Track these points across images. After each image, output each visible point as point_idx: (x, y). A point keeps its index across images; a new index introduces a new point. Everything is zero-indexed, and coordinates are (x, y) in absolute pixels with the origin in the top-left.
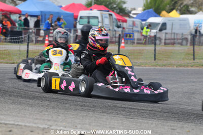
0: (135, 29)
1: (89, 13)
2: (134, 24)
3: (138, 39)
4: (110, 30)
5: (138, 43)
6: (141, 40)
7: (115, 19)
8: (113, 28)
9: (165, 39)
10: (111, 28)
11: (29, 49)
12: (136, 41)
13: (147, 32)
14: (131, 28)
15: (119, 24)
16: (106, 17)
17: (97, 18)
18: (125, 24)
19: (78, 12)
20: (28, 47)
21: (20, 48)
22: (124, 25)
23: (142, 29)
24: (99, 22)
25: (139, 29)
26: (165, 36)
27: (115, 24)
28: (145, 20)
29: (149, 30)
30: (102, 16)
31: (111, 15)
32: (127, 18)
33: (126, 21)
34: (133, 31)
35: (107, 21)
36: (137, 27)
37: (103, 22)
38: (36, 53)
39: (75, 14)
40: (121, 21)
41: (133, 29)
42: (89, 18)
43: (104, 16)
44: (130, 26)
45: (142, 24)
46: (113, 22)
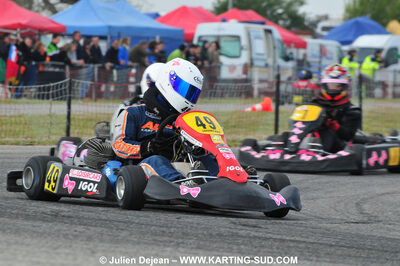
0: (325, 62)
1: (219, 29)
2: (323, 52)
4: (267, 65)
7: (279, 40)
8: (275, 62)
9: (395, 86)
10: (270, 62)
14: (317, 60)
16: (257, 38)
17: (237, 38)
19: (195, 27)
20: (69, 108)
21: (50, 109)
24: (242, 48)
26: (395, 77)
27: (278, 53)
28: (348, 43)
30: (249, 35)
31: (268, 32)
32: (308, 40)
33: (303, 45)
34: (320, 68)
35: (260, 46)
36: (331, 59)
37: (250, 47)
39: (188, 31)
40: (293, 45)
41: (320, 62)
42: (219, 38)
43: (253, 35)
44: (313, 56)
45: (341, 51)
46: (275, 48)
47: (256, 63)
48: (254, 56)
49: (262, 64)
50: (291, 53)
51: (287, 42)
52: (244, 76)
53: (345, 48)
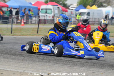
0: (72, 16)
1: (47, 7)
2: (72, 13)
3: (74, 22)
6: (75, 22)
7: (61, 10)
11: (13, 27)
12: (73, 23)
13: (79, 17)
14: (70, 15)
16: (56, 9)
17: (51, 9)
18: (66, 13)
20: (12, 26)
21: (7, 26)
23: (76, 16)
24: (52, 12)
25: (75, 16)
28: (78, 11)
29: (80, 16)
30: (54, 9)
31: (59, 8)
32: (68, 10)
33: (67, 11)
34: (71, 17)
35: (56, 11)
37: (54, 12)
38: (16, 29)
39: (39, 7)
40: (64, 11)
41: (71, 16)
42: (46, 9)
43: (55, 8)
44: (69, 14)
45: (76, 13)
46: (60, 12)
47: (55, 15)
48: (55, 14)
49: (57, 16)
51: (63, 10)
52: (53, 19)
53: (77, 12)
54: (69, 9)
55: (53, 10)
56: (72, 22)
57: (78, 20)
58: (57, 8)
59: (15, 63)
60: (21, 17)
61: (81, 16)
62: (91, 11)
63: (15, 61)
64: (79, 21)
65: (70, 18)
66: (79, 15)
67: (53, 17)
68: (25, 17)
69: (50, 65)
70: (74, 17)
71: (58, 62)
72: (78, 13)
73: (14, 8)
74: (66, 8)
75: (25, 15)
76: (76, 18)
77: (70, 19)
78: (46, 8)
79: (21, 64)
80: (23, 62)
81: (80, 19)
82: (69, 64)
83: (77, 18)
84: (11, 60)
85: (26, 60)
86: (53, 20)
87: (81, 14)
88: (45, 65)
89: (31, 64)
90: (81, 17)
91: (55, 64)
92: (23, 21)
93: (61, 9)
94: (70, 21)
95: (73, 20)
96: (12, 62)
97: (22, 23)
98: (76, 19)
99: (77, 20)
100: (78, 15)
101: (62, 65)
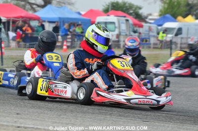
0: (151, 34)
1: (107, 19)
2: (150, 29)
3: (155, 44)
4: (126, 35)
5: (154, 48)
7: (132, 24)
8: (130, 33)
9: (181, 44)
10: (128, 33)
12: (152, 46)
13: (163, 37)
14: (147, 33)
15: (135, 29)
16: (123, 23)
17: (114, 23)
19: (95, 18)
22: (141, 30)
23: (158, 34)
24: (116, 27)
25: (155, 34)
26: (181, 40)
27: (131, 29)
28: (161, 25)
29: (164, 35)
30: (119, 22)
31: (127, 20)
32: (144, 24)
33: (141, 26)
35: (123, 27)
36: (153, 32)
37: (119, 27)
39: (93, 20)
40: (137, 26)
41: (149, 34)
42: (106, 23)
43: (121, 22)
44: (146, 31)
45: (158, 29)
46: (130, 27)
47: (122, 34)
48: (121, 31)
49: (124, 34)
50: (137, 30)
51: (135, 25)
52: (117, 39)
53: (160, 28)
54: (146, 22)
55: (117, 25)
56: (150, 44)
57: (161, 42)
58: (125, 21)
59: (53, 115)
60: (62, 36)
61: (167, 34)
62: (185, 25)
63: (53, 112)
64: (163, 43)
65: (148, 37)
66: (163, 33)
67: (118, 36)
68: (70, 37)
69: (114, 119)
70: (154, 36)
71: (127, 115)
72: (161, 30)
73: (50, 22)
74: (140, 21)
75: (69, 33)
76: (157, 38)
77: (148, 40)
78: (105, 21)
79: (63, 118)
80: (66, 115)
81: (165, 40)
82: (146, 118)
83: (160, 38)
84: (46, 112)
85: (72, 111)
86: (118, 41)
87: (166, 31)
88: (104, 119)
89: (80, 117)
90: (166, 36)
91: (122, 118)
92: (65, 43)
93: (131, 22)
94: (148, 42)
95: (153, 40)
96: (47, 114)
97: (65, 47)
98: (158, 40)
99: (159, 42)
100: (161, 33)
101: (133, 119)
